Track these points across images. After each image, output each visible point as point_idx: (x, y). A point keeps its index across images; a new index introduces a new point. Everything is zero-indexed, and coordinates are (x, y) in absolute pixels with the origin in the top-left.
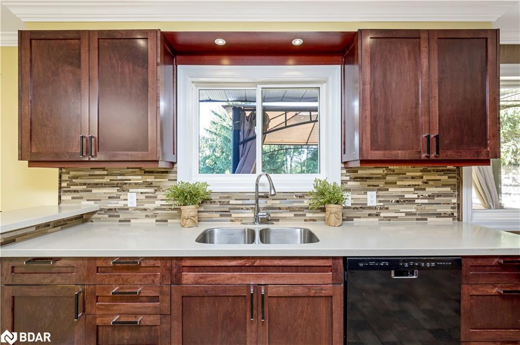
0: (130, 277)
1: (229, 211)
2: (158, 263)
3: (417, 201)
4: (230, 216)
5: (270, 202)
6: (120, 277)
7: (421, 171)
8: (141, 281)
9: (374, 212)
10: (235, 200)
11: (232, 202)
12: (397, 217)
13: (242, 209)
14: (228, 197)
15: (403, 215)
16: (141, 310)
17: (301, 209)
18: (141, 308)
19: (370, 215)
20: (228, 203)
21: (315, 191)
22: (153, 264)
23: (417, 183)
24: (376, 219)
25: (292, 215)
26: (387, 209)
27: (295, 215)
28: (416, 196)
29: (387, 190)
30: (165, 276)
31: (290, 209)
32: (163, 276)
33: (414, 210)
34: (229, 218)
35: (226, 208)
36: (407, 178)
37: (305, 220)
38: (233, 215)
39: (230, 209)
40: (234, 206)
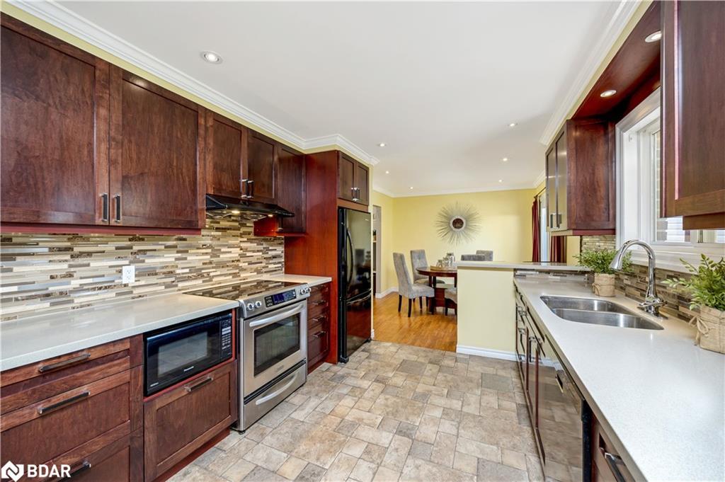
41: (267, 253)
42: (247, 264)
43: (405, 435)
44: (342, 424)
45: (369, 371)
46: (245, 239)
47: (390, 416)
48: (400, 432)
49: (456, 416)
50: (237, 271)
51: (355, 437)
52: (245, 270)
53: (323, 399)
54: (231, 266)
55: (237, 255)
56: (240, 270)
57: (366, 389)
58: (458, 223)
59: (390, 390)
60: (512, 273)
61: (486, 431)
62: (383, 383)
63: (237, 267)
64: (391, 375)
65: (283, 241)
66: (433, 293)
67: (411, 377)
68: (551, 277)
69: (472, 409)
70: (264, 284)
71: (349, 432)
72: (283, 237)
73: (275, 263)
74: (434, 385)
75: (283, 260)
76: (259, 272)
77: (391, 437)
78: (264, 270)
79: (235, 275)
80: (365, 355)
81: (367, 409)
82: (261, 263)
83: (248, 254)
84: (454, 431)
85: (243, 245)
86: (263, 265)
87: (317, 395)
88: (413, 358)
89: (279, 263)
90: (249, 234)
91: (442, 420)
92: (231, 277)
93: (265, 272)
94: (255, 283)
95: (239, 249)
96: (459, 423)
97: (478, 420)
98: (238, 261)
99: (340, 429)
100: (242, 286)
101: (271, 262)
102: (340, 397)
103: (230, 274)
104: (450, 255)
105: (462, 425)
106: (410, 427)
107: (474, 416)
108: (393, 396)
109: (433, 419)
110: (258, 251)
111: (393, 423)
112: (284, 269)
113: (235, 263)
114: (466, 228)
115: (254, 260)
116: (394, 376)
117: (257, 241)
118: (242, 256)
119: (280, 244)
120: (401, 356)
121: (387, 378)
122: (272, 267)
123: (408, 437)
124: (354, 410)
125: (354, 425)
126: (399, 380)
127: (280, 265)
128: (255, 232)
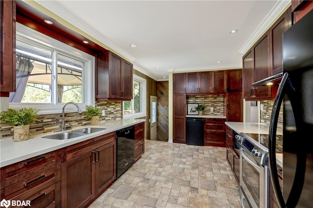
0: (36, 169)
1: (43, 127)
2: (54, 155)
3: (114, 113)
4: (44, 129)
5: (66, 119)
6: (27, 173)
7: (115, 102)
8: (43, 169)
9: (104, 118)
10: (47, 119)
11: (44, 121)
12: (109, 119)
13: (51, 124)
14: (42, 118)
15: (111, 118)
16: (43, 187)
17: (81, 120)
18: (43, 186)
19: (103, 119)
20: (42, 122)
21: (87, 111)
22: (51, 156)
23: (113, 107)
24: (104, 121)
25: (77, 124)
26: (107, 116)
27: (78, 124)
28: (113, 111)
29: (107, 109)
30: (58, 160)
31: (76, 121)
32: (56, 161)
33: (113, 116)
34: (43, 131)
35: (41, 125)
36: (112, 105)
37: (82, 125)
38: (45, 129)
39: (43, 125)
40: (46, 123)
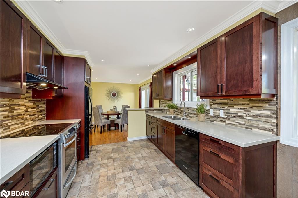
41: (38, 109)
42: (28, 116)
43: (133, 170)
44: (108, 178)
45: (102, 157)
46: (27, 101)
47: (124, 167)
48: (130, 170)
49: (143, 158)
50: (23, 121)
51: (117, 179)
52: (27, 119)
53: (91, 174)
54: (20, 118)
55: (23, 111)
56: (25, 120)
57: (107, 163)
58: (114, 95)
59: (116, 160)
60: (145, 111)
61: (152, 159)
62: (111, 159)
63: (23, 118)
64: (112, 155)
65: (45, 102)
66: (110, 122)
67: (120, 153)
68: (154, 111)
69: (145, 155)
70: (37, 127)
71: (113, 178)
72: (45, 99)
73: (42, 115)
74: (129, 153)
75: (45, 113)
76: (34, 120)
77: (129, 173)
78: (37, 119)
79: (22, 124)
80: (94, 152)
81: (114, 169)
82: (35, 115)
83: (29, 110)
84: (145, 163)
85: (26, 104)
86: (36, 116)
87: (86, 174)
88: (115, 147)
89: (44, 114)
90: (30, 98)
91: (140, 161)
92: (20, 125)
93: (37, 120)
94: (33, 128)
95: (24, 107)
96: (145, 160)
97: (148, 157)
98: (24, 114)
99: (109, 180)
100: (26, 130)
101: (40, 114)
102: (99, 170)
103: (19, 123)
104: (115, 107)
105: (146, 160)
106: (132, 167)
107: (147, 156)
108: (119, 161)
109: (137, 162)
110: (34, 108)
111: (126, 169)
112: (46, 118)
113: (22, 116)
114: (117, 96)
115: (32, 113)
116: (113, 155)
117: (33, 102)
118: (26, 111)
119: (44, 103)
120: (110, 148)
121: (112, 156)
122: (40, 116)
123: (134, 170)
124: (108, 171)
125: (113, 175)
126: (116, 155)
127: (44, 116)
128: (32, 96)
